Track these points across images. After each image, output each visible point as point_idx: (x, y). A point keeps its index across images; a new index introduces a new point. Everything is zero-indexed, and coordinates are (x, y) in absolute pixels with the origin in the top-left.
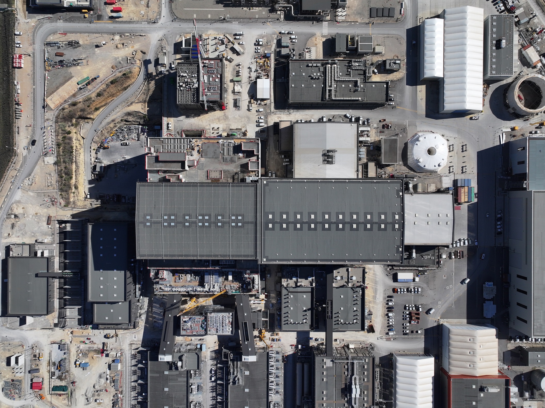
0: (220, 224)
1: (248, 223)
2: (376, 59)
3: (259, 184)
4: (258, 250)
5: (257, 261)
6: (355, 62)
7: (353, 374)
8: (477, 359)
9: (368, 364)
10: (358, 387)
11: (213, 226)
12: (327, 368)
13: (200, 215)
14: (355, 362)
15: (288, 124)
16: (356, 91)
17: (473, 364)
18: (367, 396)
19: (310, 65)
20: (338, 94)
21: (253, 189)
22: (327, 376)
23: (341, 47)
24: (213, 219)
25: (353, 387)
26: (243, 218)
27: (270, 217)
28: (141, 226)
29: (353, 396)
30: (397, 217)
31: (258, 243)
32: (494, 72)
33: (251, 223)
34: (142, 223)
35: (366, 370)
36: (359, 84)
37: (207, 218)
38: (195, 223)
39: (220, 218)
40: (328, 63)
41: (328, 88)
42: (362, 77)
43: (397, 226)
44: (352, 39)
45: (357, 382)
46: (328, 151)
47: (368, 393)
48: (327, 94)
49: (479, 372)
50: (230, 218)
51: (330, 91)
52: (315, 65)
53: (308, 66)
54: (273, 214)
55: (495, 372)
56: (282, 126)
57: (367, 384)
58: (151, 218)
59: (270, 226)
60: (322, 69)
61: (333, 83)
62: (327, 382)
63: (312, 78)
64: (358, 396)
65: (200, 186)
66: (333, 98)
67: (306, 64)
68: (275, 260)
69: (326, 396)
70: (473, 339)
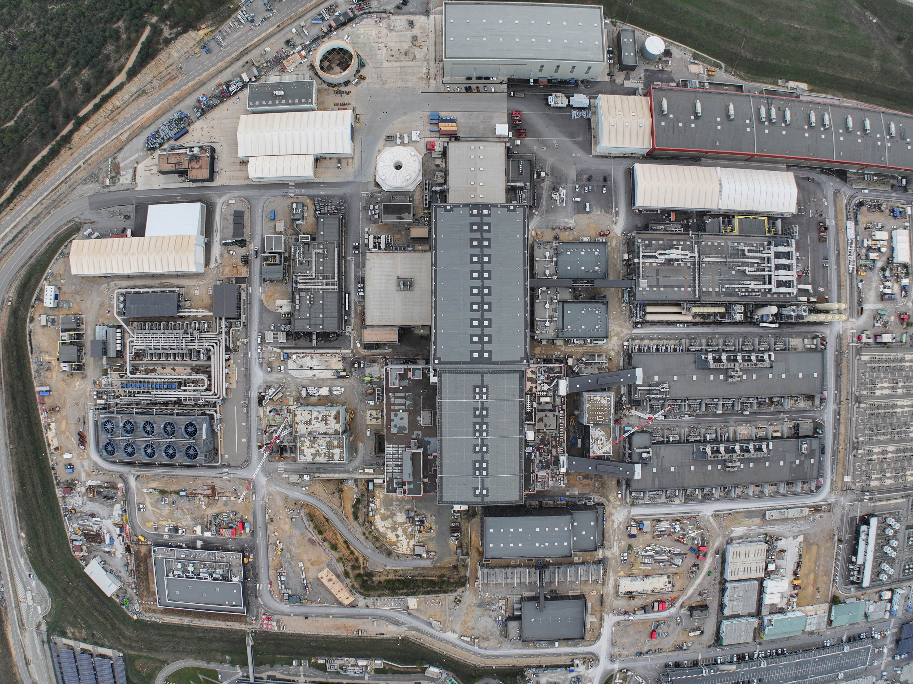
0: (485, 413)
1: (483, 381)
3: (439, 368)
6: (295, 256)
7: (655, 257)
9: (643, 240)
10: (669, 252)
11: (486, 420)
12: (649, 286)
13: (475, 435)
14: (641, 254)
18: (678, 241)
20: (331, 275)
21: (443, 375)
22: (658, 286)
24: (479, 420)
25: (669, 257)
26: (477, 386)
27: (476, 355)
28: (487, 499)
29: (679, 257)
30: (475, 212)
31: (505, 368)
32: (310, 100)
33: (483, 377)
34: (483, 499)
35: (650, 242)
36: (319, 251)
37: (477, 427)
38: (483, 440)
39: (477, 412)
40: (296, 287)
41: (325, 287)
42: (311, 247)
43: (485, 212)
45: (663, 252)
47: (676, 240)
48: (331, 287)
50: (477, 401)
51: (328, 284)
52: (298, 302)
54: (472, 352)
55: (646, 100)
58: (478, 488)
59: (486, 355)
60: (303, 294)
61: (319, 281)
63: (313, 305)
66: (336, 279)
69: (679, 286)
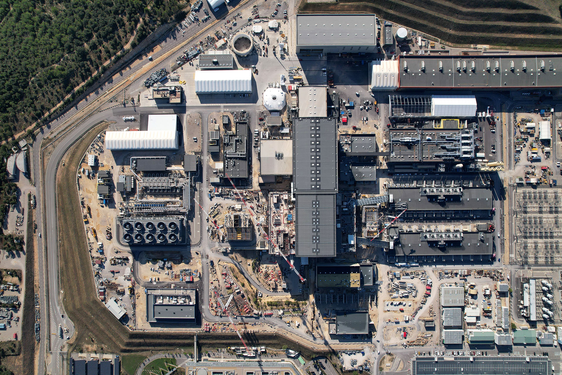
0: (318, 213)
1: (317, 198)
2: (222, 129)
3: (296, 193)
4: (331, 193)
5: (336, 194)
6: (225, 141)
7: (399, 141)
8: (389, 72)
9: (393, 133)
10: (406, 138)
11: (318, 217)
12: (395, 155)
13: (313, 224)
14: (392, 140)
15: (261, 178)
16: (241, 140)
17: (392, 75)
18: (411, 133)
19: (226, 166)
20: (242, 151)
21: (299, 196)
22: (400, 155)
23: (216, 149)
24: (315, 217)
25: (406, 141)
26: (314, 201)
27: (313, 187)
28: (319, 254)
29: (411, 141)
30: (313, 121)
31: (327, 193)
32: (230, 64)
33: (317, 197)
34: (317, 254)
35: (396, 134)
36: (237, 139)
37: (314, 220)
38: (317, 226)
39: (314, 213)
40: (226, 156)
41: (240, 156)
42: (233, 137)
43: (317, 121)
44: (211, 142)
45: (403, 138)
46: (276, 156)
47: (409, 132)
48: (243, 156)
49: (396, 71)
50: (314, 208)
51: (241, 155)
52: (226, 164)
53: (227, 168)
54: (312, 185)
55: (396, 62)
56: (261, 181)
57: (404, 133)
58: (315, 249)
59: (318, 187)
60: (229, 160)
61: (237, 153)
62: (403, 155)
63: (234, 165)
64: (410, 138)
65: (298, 224)
66: (245, 153)
67: (226, 169)
68: (336, 184)
69: (411, 155)
70: (379, 75)
